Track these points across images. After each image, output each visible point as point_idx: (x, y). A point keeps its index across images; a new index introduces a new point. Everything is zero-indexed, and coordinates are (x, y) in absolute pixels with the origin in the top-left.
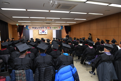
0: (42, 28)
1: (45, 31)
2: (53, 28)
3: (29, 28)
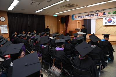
1: (113, 20)
2: (110, 13)
3: (74, 18)
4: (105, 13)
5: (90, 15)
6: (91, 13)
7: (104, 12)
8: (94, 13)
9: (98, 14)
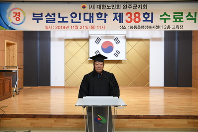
0: (91, 20)
1: (116, 47)
2: (165, 19)
3: (11, 19)
4: (148, 17)
5: (91, 16)
6: (98, 11)
7: (144, 11)
8: (106, 11)
9: (125, 18)
